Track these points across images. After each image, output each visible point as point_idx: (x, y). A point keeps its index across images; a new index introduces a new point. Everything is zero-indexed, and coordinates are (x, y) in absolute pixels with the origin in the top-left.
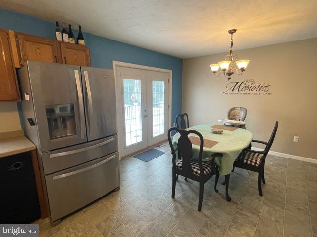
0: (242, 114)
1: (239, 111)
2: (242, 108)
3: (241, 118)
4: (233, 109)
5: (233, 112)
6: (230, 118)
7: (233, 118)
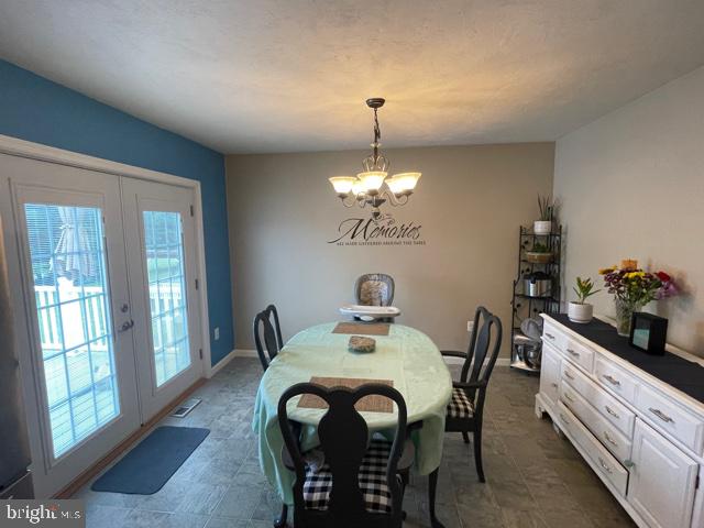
0: (384, 288)
1: (377, 283)
2: (382, 277)
3: (385, 298)
4: (364, 279)
5: (364, 285)
6: (362, 302)
7: (366, 299)
